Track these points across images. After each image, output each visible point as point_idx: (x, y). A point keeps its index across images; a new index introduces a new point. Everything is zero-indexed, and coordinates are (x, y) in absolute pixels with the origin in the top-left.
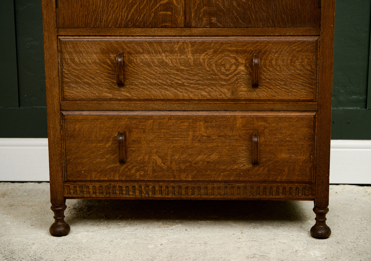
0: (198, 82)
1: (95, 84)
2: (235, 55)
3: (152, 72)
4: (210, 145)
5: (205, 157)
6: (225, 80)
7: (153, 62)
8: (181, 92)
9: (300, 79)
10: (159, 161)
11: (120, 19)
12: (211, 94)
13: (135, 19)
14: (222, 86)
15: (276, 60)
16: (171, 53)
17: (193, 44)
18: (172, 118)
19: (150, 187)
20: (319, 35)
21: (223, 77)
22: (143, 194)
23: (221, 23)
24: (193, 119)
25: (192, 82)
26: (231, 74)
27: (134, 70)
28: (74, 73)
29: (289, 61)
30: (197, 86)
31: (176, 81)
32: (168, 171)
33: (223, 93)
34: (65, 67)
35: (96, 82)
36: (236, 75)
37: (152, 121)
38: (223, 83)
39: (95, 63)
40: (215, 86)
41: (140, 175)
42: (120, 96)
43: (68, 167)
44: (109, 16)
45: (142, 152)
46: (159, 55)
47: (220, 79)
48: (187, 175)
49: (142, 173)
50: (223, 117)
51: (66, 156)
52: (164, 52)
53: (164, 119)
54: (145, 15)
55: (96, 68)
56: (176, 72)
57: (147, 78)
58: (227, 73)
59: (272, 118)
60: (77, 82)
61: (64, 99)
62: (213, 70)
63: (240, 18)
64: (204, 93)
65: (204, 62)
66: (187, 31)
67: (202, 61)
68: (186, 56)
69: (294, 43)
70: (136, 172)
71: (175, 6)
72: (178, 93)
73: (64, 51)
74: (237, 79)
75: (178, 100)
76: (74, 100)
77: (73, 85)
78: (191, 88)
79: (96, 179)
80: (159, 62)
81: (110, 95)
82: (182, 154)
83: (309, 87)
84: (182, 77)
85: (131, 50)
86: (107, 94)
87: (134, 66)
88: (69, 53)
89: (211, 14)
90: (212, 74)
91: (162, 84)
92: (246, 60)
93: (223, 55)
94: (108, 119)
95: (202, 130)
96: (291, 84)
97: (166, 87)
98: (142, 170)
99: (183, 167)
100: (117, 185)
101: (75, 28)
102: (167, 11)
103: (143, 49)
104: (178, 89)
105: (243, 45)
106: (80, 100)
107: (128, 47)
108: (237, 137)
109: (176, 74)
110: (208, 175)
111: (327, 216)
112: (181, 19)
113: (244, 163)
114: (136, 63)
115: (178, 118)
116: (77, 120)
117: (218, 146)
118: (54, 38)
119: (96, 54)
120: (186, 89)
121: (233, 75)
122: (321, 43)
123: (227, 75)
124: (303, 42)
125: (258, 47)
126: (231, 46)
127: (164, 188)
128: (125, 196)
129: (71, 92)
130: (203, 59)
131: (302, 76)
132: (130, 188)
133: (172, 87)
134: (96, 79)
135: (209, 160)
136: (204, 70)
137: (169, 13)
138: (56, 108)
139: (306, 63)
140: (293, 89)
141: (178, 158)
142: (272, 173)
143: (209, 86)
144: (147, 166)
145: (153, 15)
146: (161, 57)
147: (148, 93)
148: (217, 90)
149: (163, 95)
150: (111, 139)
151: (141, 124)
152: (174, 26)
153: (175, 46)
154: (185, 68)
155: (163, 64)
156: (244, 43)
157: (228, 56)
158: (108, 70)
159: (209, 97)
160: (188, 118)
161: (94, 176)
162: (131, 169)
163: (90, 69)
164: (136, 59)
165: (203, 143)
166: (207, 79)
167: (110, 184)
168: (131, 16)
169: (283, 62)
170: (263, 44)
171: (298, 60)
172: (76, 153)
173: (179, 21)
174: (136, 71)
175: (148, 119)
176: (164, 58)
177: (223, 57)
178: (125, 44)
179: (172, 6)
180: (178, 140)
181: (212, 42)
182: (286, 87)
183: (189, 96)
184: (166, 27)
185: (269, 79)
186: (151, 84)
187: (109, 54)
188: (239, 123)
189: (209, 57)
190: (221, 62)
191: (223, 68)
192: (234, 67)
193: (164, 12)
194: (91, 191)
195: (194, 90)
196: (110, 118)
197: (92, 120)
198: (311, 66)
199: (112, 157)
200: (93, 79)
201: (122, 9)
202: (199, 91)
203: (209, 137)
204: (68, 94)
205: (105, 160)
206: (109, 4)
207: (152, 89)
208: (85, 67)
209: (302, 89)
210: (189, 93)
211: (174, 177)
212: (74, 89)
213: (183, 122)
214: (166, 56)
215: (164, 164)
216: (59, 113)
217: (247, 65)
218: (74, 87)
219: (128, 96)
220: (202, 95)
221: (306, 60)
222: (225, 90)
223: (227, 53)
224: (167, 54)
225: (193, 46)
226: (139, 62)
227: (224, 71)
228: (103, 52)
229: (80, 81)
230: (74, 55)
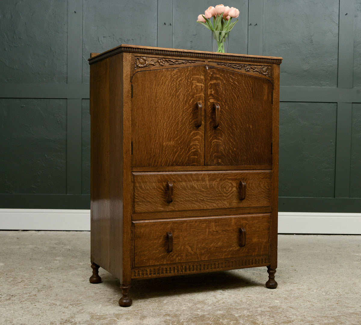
0: (212, 198)
1: (154, 202)
2: (231, 182)
3: (186, 193)
4: (218, 237)
5: (215, 244)
6: (226, 197)
7: (187, 187)
8: (202, 205)
9: (264, 194)
10: (190, 249)
11: (169, 161)
12: (219, 205)
13: (177, 161)
14: (224, 200)
15: (252, 184)
16: (197, 181)
17: (209, 175)
18: (197, 221)
19: (183, 267)
20: (272, 169)
21: (225, 195)
22: (179, 272)
23: (223, 162)
24: (209, 221)
25: (208, 198)
26: (229, 193)
27: (176, 192)
28: (142, 196)
29: (258, 184)
30: (211, 200)
31: (200, 198)
32: (194, 255)
33: (225, 204)
34: (136, 192)
35: (154, 201)
36: (231, 193)
37: (186, 224)
38: (225, 198)
39: (154, 188)
40: (221, 200)
41: (179, 259)
42: (168, 209)
43: (135, 258)
44: (162, 159)
45: (180, 244)
46: (190, 182)
47: (223, 196)
48: (205, 257)
49: (180, 258)
50: (225, 219)
51: (134, 251)
52: (194, 180)
53: (193, 222)
54: (183, 158)
55: (155, 192)
56: (200, 193)
57: (184, 197)
58: (227, 192)
59: (249, 218)
60: (143, 201)
61: (134, 212)
62: (220, 191)
63: (233, 160)
64: (215, 205)
65: (215, 186)
66: (206, 168)
67: (214, 185)
68: (206, 183)
69: (260, 174)
70: (176, 258)
71: (199, 153)
72: (201, 205)
73: (136, 181)
74: (232, 196)
75: (201, 210)
76: (141, 213)
77: (140, 203)
78: (208, 202)
79: (152, 265)
80: (190, 187)
81: (162, 209)
82: (203, 243)
83: (268, 199)
84: (203, 196)
85: (175, 180)
86: (160, 208)
87: (176, 190)
88: (139, 183)
89: (218, 157)
90: (219, 193)
91: (192, 200)
92: (237, 184)
93: (225, 181)
94: (161, 224)
95: (213, 228)
96: (259, 197)
97: (194, 202)
98: (180, 256)
99: (203, 252)
100: (164, 267)
101: (142, 167)
102: (195, 156)
103: (182, 179)
104: (201, 203)
105: (236, 176)
106: (144, 213)
107: (174, 178)
108: (232, 231)
109: (200, 194)
110: (217, 255)
111: (276, 274)
112: (202, 160)
113: (235, 247)
114: (178, 188)
115: (201, 221)
116: (142, 226)
117: (222, 237)
118: (129, 174)
119: (155, 183)
120: (205, 203)
121: (230, 193)
122: (273, 173)
123: (227, 194)
124: (265, 173)
125: (243, 176)
126: (229, 176)
127: (191, 266)
128: (169, 275)
129: (139, 208)
130: (215, 184)
131: (264, 193)
132: (172, 268)
133: (198, 202)
134: (154, 198)
135: (217, 246)
136: (215, 191)
137: (196, 157)
138: (129, 219)
139: (266, 185)
140: (261, 200)
141: (200, 246)
142: (250, 251)
143: (217, 200)
144: (182, 253)
145: (187, 158)
146: (191, 184)
147: (185, 206)
148: (222, 202)
149: (192, 207)
150: (162, 237)
151: (180, 226)
152: (199, 164)
153: (199, 177)
154: (205, 190)
155: (193, 188)
156: (236, 174)
157: (227, 182)
158: (162, 193)
159: (217, 207)
160: (206, 220)
161: (151, 262)
162: (174, 255)
163: (151, 193)
164: (178, 185)
165: (214, 235)
166: (217, 196)
167: (160, 267)
168: (175, 159)
169: (255, 185)
170: (245, 175)
171: (262, 183)
172: (141, 248)
173: (201, 162)
174: (177, 193)
175: (184, 223)
176: (193, 184)
177: (225, 183)
178: (172, 176)
179: (197, 153)
180: (201, 235)
181: (219, 174)
182: (257, 199)
183: (207, 207)
184: (194, 165)
185: (248, 195)
186: (186, 201)
187: (162, 182)
188: (233, 221)
189: (217, 183)
190: (224, 186)
191: (225, 189)
192: (230, 189)
193: (193, 157)
194: (148, 273)
195: (210, 203)
196: (162, 223)
197: (151, 225)
198: (269, 187)
199: (163, 249)
200: (153, 199)
201: (170, 155)
202: (212, 204)
203: (217, 232)
204: (137, 209)
205: (158, 251)
206: (163, 151)
207: (186, 203)
208: (148, 192)
209: (264, 200)
210: (207, 205)
211: (198, 258)
212: (141, 206)
213: (203, 223)
214: (194, 183)
215: (192, 251)
216: (130, 223)
217: (237, 187)
218: (141, 205)
219: (172, 209)
220: (214, 206)
221: (266, 183)
222: (226, 203)
223: (227, 180)
224: (195, 182)
225: (209, 176)
226: (179, 187)
227: (226, 191)
228: (159, 181)
229: (145, 201)
230: (142, 184)
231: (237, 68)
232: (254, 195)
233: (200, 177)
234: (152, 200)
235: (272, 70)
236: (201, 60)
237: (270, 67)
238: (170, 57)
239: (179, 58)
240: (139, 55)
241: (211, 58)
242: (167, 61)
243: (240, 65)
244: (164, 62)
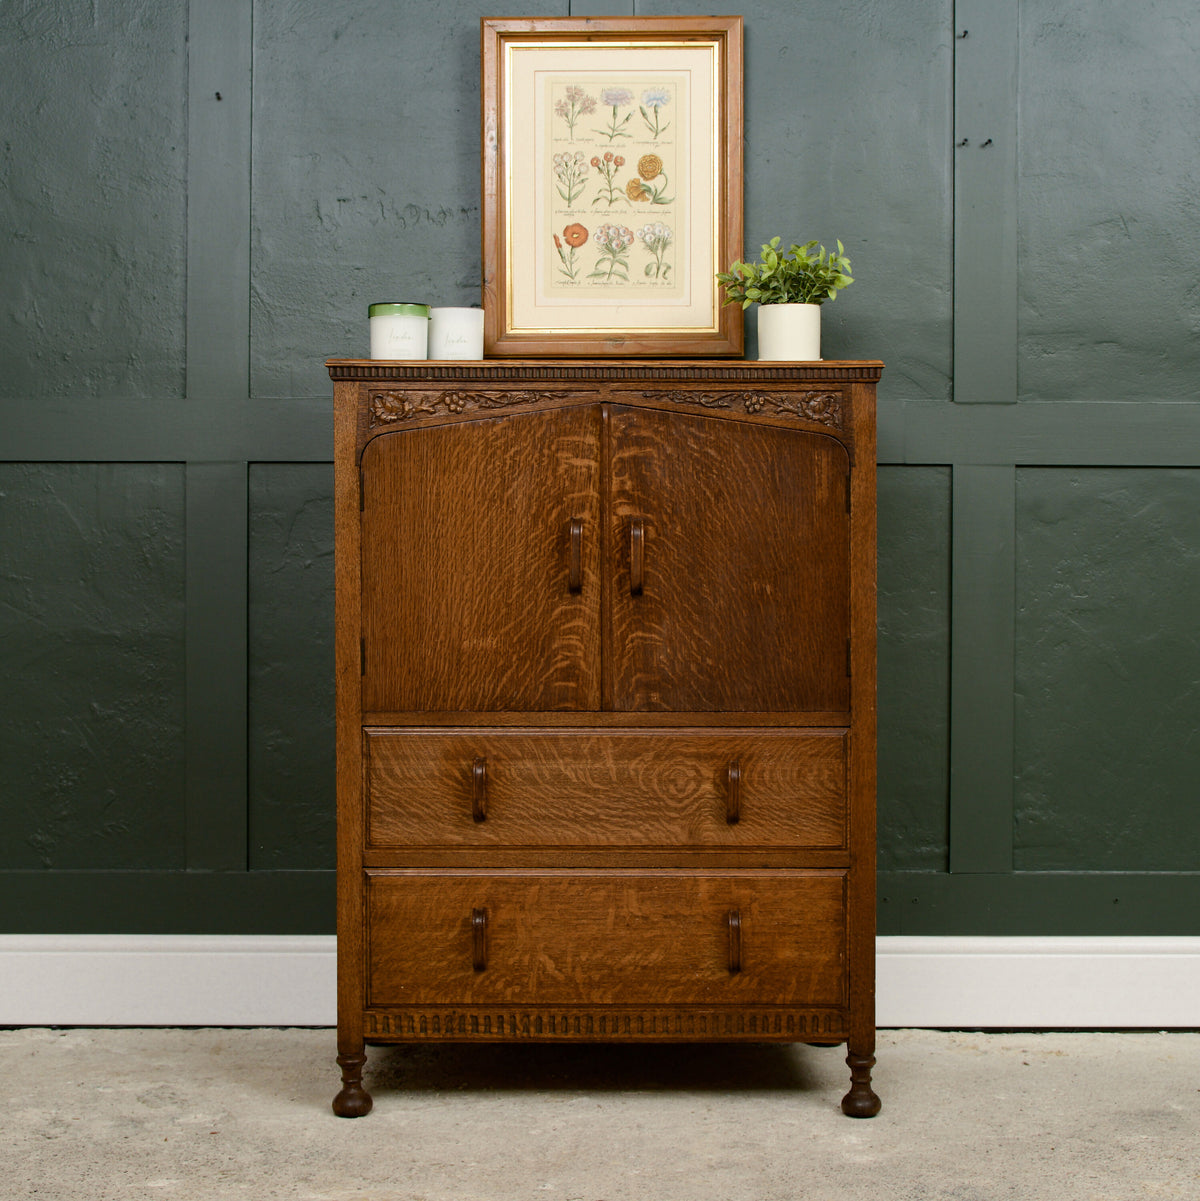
0: (626, 813)
1: (431, 817)
2: (694, 763)
3: (539, 794)
4: (648, 935)
5: (638, 957)
6: (675, 809)
7: (541, 775)
8: (593, 832)
9: (816, 807)
10: (550, 965)
11: (480, 695)
12: (651, 835)
13: (508, 696)
14: (671, 820)
15: (772, 771)
16: (575, 759)
17: (617, 741)
18: (577, 882)
19: (532, 1018)
20: (849, 727)
21: (672, 803)
22: (518, 1032)
23: (668, 704)
24: (616, 885)
25: (613, 812)
26: (687, 797)
27: (505, 791)
28: (393, 797)
29: (795, 774)
30: (624, 819)
31: (584, 811)
32: (567, 984)
33: (673, 833)
34: (375, 785)
35: (432, 814)
36: (696, 800)
37: (538, 887)
38: (673, 815)
39: (432, 776)
40: (658, 820)
41: (514, 994)
42: (479, 841)
43: (374, 977)
44: (460, 690)
45: (518, 948)
46: (552, 762)
47: (668, 807)
48: (604, 993)
49: (517, 989)
50: (673, 880)
51: (371, 957)
52: (563, 756)
53: (560, 883)
54: (527, 687)
55: (434, 786)
56: (584, 795)
57: (529, 805)
58: (681, 796)
59: (765, 881)
60: (396, 814)
61: (370, 845)
62: (654, 791)
63: (704, 694)
64: (636, 834)
65: (637, 775)
66: (606, 718)
67: (632, 773)
68: (604, 765)
69: (803, 740)
70: (505, 988)
71: (583, 672)
72: (589, 834)
73: (374, 754)
74: (699, 808)
75: (588, 847)
76: (390, 848)
77: (389, 819)
78: (612, 824)
79: (428, 1002)
80: (551, 775)
81: (459, 839)
82: (595, 951)
83: (833, 823)
84: (595, 804)
85: (501, 753)
86: (452, 836)
87: (505, 784)
88: (384, 758)
89: (649, 687)
90: (651, 798)
91: (557, 816)
92: (716, 771)
93: (672, 762)
94: (454, 884)
95: (632, 904)
96: (799, 816)
97: (564, 822)
98: (517, 984)
99: (597, 977)
100: (469, 1013)
101: (395, 711)
102: (569, 681)
103: (522, 751)
104: (588, 826)
106: (401, 847)
107: (495, 748)
108: (699, 919)
109: (585, 798)
110: (645, 993)
111: (873, 1072)
112: (593, 696)
113: (711, 970)
114: (509, 777)
115: (587, 882)
116: (391, 886)
117: (663, 936)
118: (356, 730)
119: (434, 760)
120: (603, 827)
121: (692, 799)
122: (854, 740)
123: (680, 801)
124: (820, 739)
125: (738, 748)
126: (687, 746)
127: (558, 1019)
128: (482, 1036)
129: (384, 832)
130: (636, 770)
131: (820, 802)
132: (494, 1020)
133: (576, 822)
134: (432, 806)
135: (646, 963)
136: (637, 791)
137: (572, 684)
138: (354, 864)
139: (826, 777)
140: (804, 826)
141: (587, 959)
142: (767, 987)
143: (644, 820)
144: (525, 976)
145: (541, 688)
146: (556, 766)
147: (532, 834)
148: (662, 828)
149: (558, 838)
150: (459, 923)
151: (517, 893)
152: (581, 707)
153: (583, 746)
154: (602, 787)
155: (559, 779)
156: (711, 741)
157: (682, 763)
158: (457, 790)
159: (645, 842)
160: (604, 882)
161: (424, 995)
162: (497, 981)
163: (422, 789)
164: (509, 770)
165: (635, 929)
166: (643, 808)
167: (454, 1012)
168: (502, 690)
169: (784, 776)
170: (745, 743)
171: (811, 771)
172: (391, 950)
173: (590, 699)
174: (508, 792)
175: (530, 885)
176: (563, 769)
177: (672, 766)
178: (489, 742)
179: (577, 672)
180: (588, 924)
181: (651, 739)
183: (608, 839)
184: (566, 710)
186: (537, 817)
187: (458, 760)
188: (704, 888)
189: (645, 766)
190: (670, 775)
191: (672, 787)
192: (692, 786)
193: (562, 684)
194: (417, 1025)
195: (618, 828)
196: (458, 882)
197: (423, 885)
198: (836, 783)
199: (460, 958)
200: (428, 807)
201: (485, 677)
202: (626, 830)
203: (645, 918)
204: (379, 836)
205: (445, 963)
206: (460, 668)
207: (538, 826)
208: (412, 786)
209: (819, 826)
210: (609, 834)
211: (579, 996)
212: (391, 826)
213: (596, 890)
214: (566, 764)
215: (560, 970)
216: (359, 874)
217: (718, 781)
218: (391, 823)
219: (492, 840)
220: (633, 838)
221: (827, 772)
222: (676, 829)
223: (680, 759)
224: (568, 760)
225: (616, 745)
226: (515, 775)
227: (675, 792)
228: (447, 756)
229: (403, 812)
230: (393, 762)
231: (716, 404)
232: (782, 810)
233: (585, 748)
234: (426, 810)
235: (846, 403)
236: (586, 386)
237: (839, 394)
238: (480, 386)
239: (511, 386)
240: (382, 385)
241: (619, 380)
242: (473, 398)
243: (724, 394)
244: (461, 402)
